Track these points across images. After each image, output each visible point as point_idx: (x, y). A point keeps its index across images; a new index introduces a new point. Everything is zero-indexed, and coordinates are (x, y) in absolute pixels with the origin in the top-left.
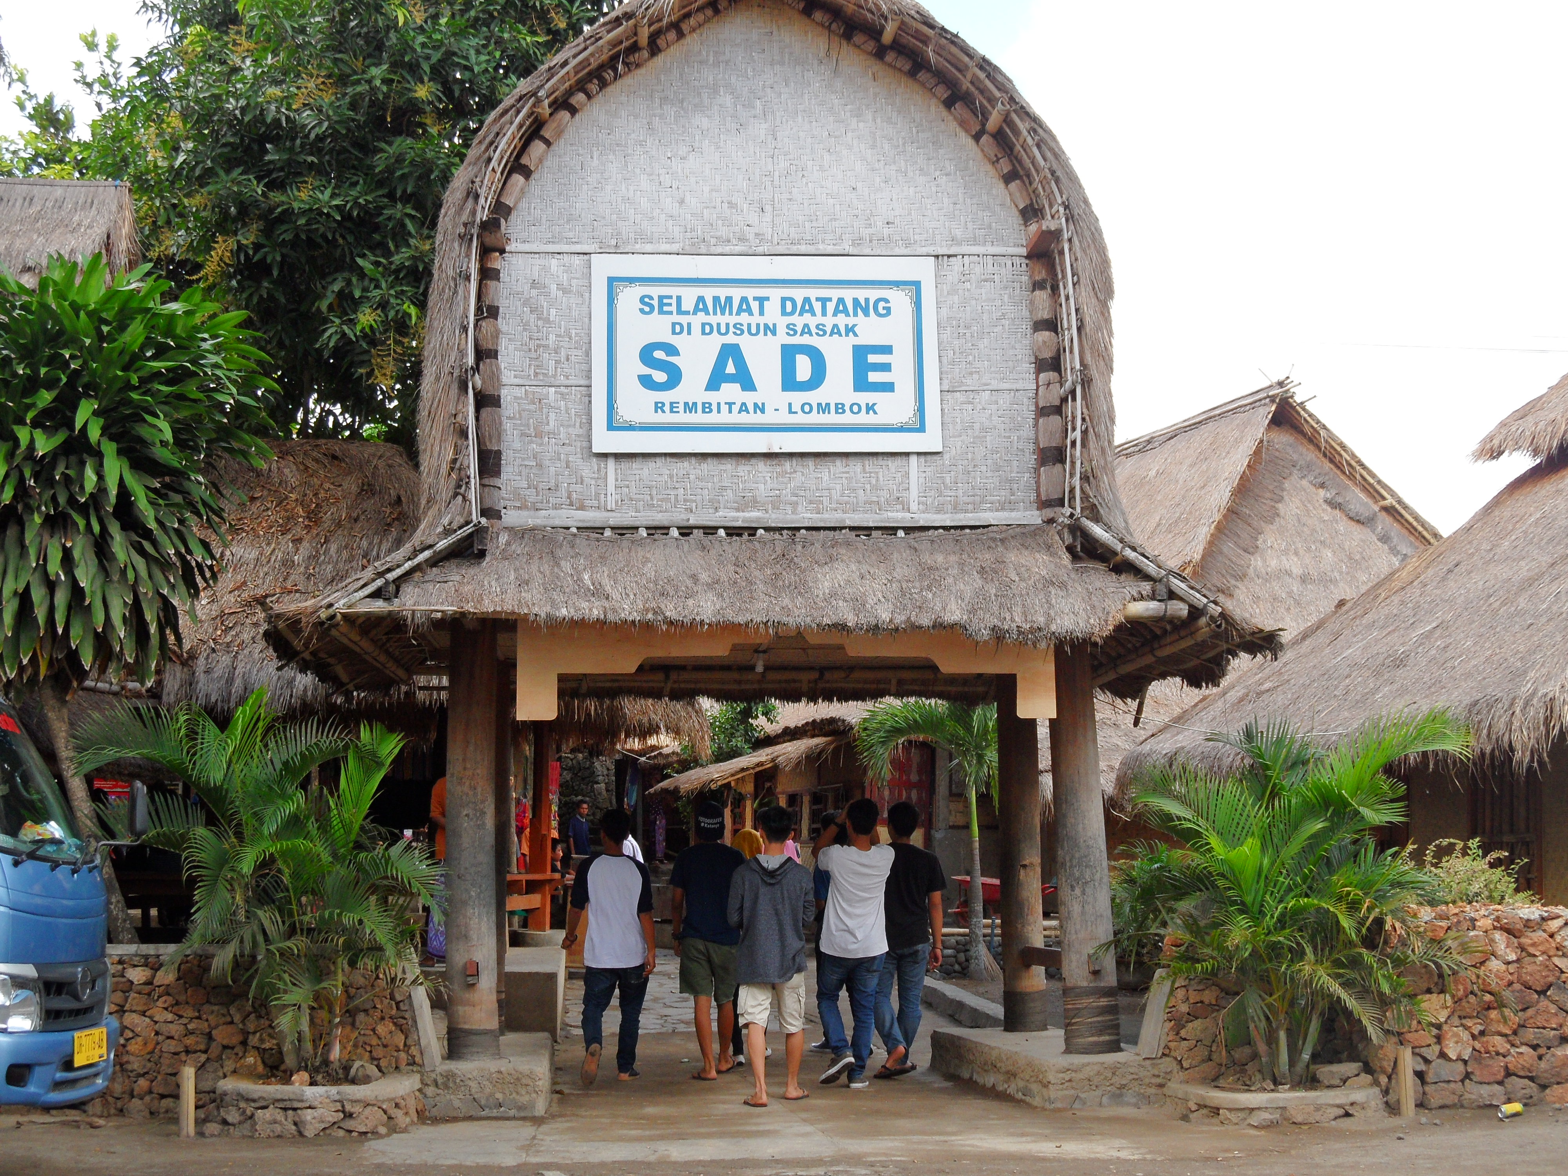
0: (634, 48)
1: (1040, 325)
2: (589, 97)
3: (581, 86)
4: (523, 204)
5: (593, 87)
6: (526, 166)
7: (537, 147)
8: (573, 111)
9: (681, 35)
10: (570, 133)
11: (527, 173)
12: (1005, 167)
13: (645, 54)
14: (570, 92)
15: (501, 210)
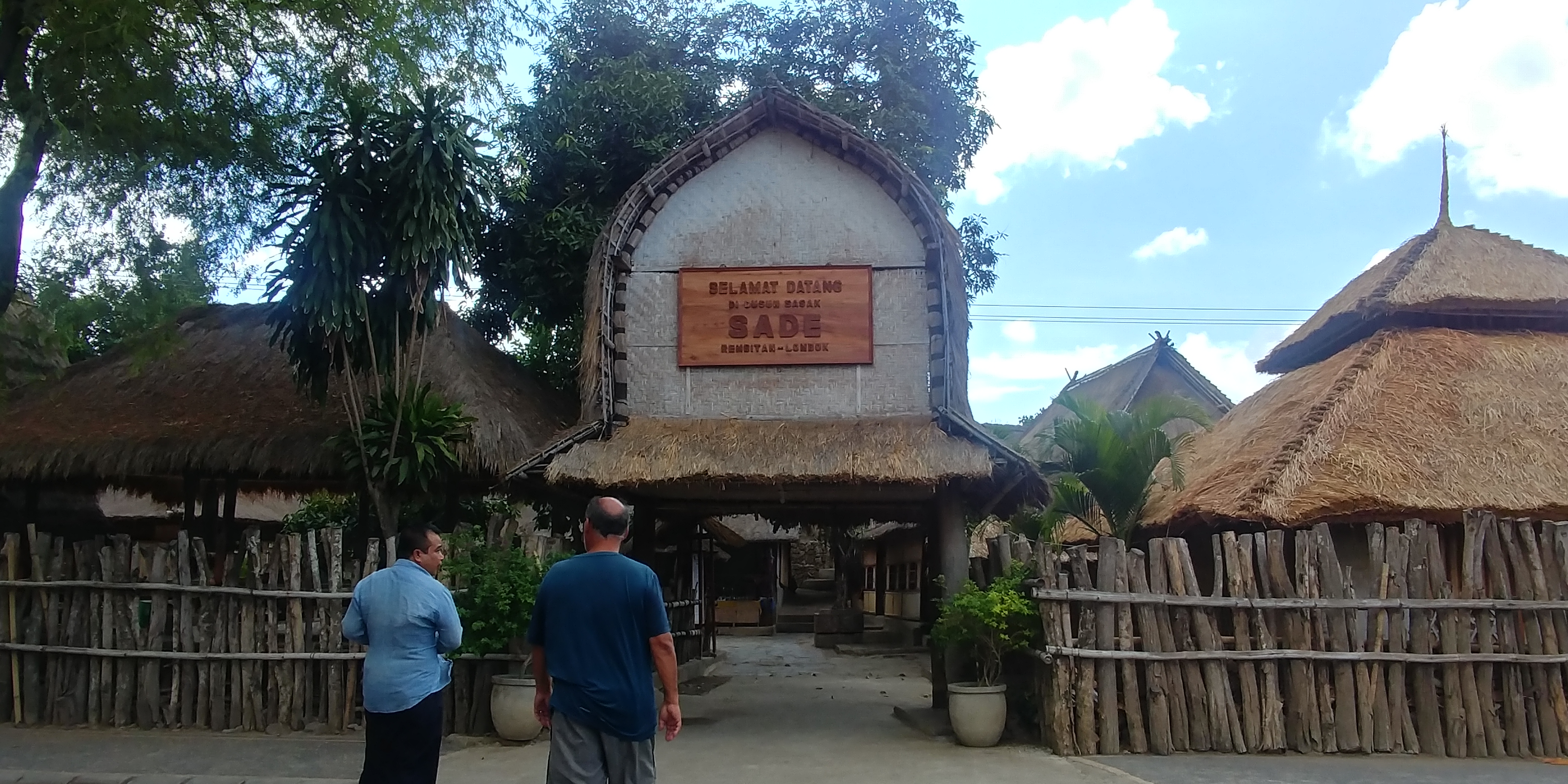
0: (703, 157)
1: (931, 309)
2: (679, 186)
3: (673, 179)
4: (642, 245)
5: (680, 180)
6: (642, 224)
7: (649, 214)
8: (670, 194)
9: (730, 150)
10: (668, 206)
11: (643, 229)
12: (913, 216)
13: (710, 161)
14: (667, 183)
15: (629, 249)
